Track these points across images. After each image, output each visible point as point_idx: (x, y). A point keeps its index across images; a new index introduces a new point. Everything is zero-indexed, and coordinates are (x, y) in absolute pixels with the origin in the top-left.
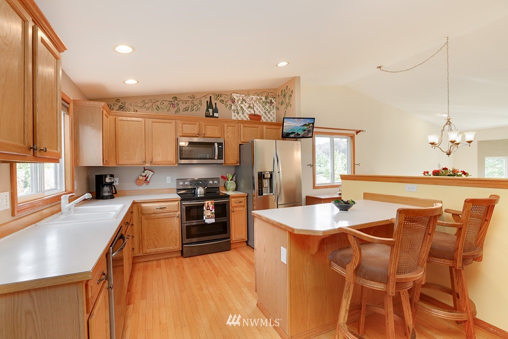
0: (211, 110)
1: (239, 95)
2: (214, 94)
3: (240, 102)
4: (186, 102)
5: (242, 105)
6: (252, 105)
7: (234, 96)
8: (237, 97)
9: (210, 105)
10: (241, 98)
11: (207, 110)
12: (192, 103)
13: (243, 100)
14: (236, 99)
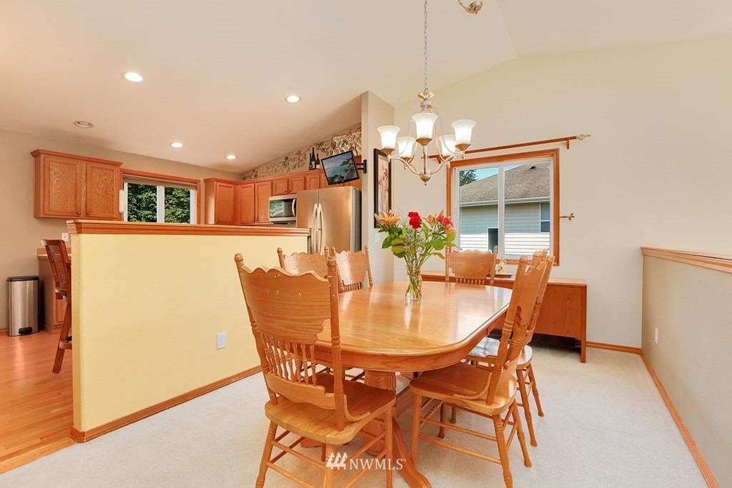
0: (313, 163)
1: (339, 137)
2: (316, 144)
3: (340, 146)
4: (294, 159)
5: (343, 148)
6: (354, 146)
7: (335, 140)
8: (338, 139)
9: (312, 158)
10: (342, 140)
11: (311, 164)
12: (299, 159)
13: (345, 141)
14: (337, 143)
